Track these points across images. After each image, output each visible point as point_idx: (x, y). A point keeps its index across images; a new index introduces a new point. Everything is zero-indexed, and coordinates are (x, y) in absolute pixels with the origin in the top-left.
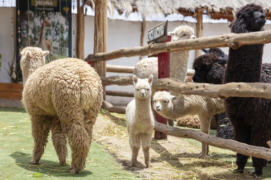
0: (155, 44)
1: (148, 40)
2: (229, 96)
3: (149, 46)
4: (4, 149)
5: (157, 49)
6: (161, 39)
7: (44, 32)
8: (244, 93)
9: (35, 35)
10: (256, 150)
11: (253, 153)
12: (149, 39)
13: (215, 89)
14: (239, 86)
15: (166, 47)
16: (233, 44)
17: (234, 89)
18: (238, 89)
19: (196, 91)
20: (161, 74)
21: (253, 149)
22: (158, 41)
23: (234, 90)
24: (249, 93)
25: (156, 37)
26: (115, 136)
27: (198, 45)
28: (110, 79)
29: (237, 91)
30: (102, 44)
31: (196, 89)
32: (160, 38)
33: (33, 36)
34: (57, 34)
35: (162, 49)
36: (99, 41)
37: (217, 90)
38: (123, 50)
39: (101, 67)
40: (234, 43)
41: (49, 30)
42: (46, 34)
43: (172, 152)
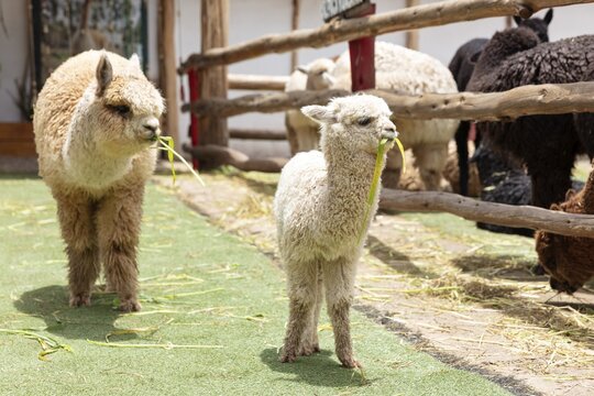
0: (344, 22)
1: (327, 16)
2: (521, 115)
3: (331, 27)
4: (35, 252)
5: (349, 31)
6: (357, 10)
7: (90, 13)
8: (554, 104)
9: (71, 19)
10: (589, 221)
11: (583, 228)
12: (328, 11)
13: (488, 101)
14: (543, 92)
15: (368, 26)
16: (521, 8)
17: (533, 98)
18: (540, 98)
19: (444, 110)
20: (358, 83)
21: (583, 221)
22: (350, 14)
23: (533, 102)
24: (567, 103)
25: (343, 8)
26: (264, 217)
27: (442, 16)
28: (242, 103)
29: (540, 102)
30: (219, 30)
31: (444, 106)
32: (353, 8)
33: (66, 22)
34: (117, 17)
35: (359, 30)
36: (212, 25)
37: (494, 104)
38: (268, 40)
39: (217, 79)
40: (523, 5)
41: (101, 9)
42: (95, 18)
43: (392, 245)
